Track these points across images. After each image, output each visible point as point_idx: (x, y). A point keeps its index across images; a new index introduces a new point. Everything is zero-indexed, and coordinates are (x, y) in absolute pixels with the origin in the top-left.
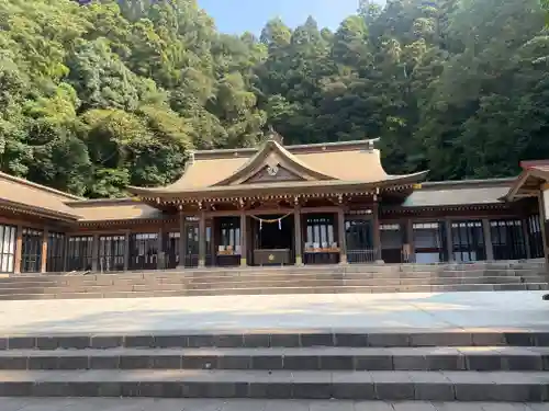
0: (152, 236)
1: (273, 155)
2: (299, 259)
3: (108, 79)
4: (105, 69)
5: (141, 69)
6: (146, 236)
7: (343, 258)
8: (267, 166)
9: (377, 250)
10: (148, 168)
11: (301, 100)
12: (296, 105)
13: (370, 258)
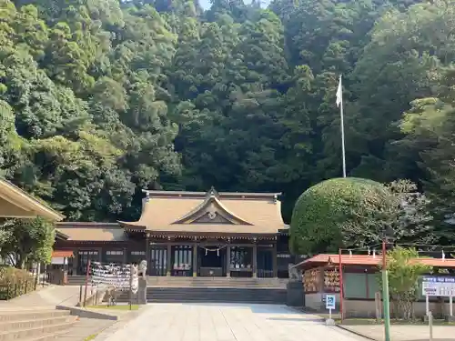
0: (119, 253)
1: (212, 206)
2: (228, 274)
3: (37, 94)
4: (34, 83)
5: (59, 77)
6: (113, 253)
7: (255, 274)
8: (208, 213)
9: (275, 271)
10: (70, 181)
11: (211, 107)
12: (206, 114)
13: (271, 276)
